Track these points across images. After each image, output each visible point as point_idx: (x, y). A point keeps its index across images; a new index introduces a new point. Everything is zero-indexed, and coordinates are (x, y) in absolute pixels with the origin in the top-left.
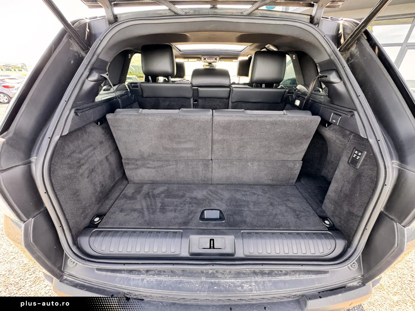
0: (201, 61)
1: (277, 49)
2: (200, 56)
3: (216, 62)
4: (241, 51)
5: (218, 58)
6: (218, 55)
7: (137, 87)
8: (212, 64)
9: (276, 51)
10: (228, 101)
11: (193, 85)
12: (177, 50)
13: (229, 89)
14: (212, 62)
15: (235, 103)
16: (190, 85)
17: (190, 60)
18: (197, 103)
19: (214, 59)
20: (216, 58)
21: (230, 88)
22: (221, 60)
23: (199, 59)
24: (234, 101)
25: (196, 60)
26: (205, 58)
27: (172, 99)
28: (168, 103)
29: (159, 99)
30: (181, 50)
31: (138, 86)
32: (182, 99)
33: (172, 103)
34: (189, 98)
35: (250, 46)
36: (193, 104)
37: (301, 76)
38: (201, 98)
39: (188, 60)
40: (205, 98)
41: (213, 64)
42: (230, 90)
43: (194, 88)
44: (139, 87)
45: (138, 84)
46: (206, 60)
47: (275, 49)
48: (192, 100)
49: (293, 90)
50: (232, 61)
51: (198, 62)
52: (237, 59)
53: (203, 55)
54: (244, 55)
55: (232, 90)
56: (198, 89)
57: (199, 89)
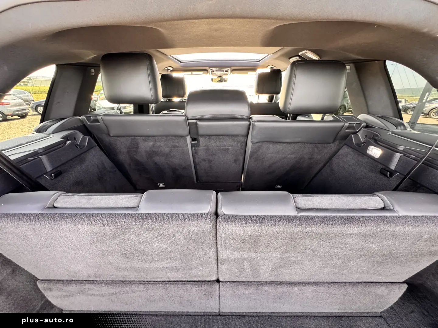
0: (208, 74)
1: (319, 58)
2: (207, 68)
3: (227, 75)
4: (259, 61)
5: (229, 71)
6: (230, 67)
7: (97, 121)
8: (222, 77)
9: (316, 60)
10: (246, 140)
11: (189, 118)
12: (175, 62)
13: (247, 123)
14: (223, 75)
15: (258, 144)
16: (184, 118)
17: (194, 73)
18: (196, 142)
19: (225, 71)
20: (227, 70)
21: (250, 122)
22: (234, 72)
23: (206, 72)
24: (255, 141)
25: (201, 73)
26: (213, 70)
27: (156, 138)
28: (151, 144)
29: (137, 137)
30: (182, 61)
31: (99, 120)
32: (173, 138)
33: (158, 144)
34: (184, 137)
35: (273, 54)
36: (191, 144)
37: (362, 99)
38: (203, 136)
39: (192, 73)
40: (210, 136)
41: (224, 77)
42: (250, 125)
43: (189, 121)
44: (101, 121)
45: (99, 118)
46: (215, 72)
47: (315, 57)
48: (188, 139)
49: (354, 123)
50: (248, 74)
51: (204, 75)
52: (256, 71)
53: (210, 67)
54: (264, 67)
55: (254, 125)
56: (196, 123)
57: (198, 123)
